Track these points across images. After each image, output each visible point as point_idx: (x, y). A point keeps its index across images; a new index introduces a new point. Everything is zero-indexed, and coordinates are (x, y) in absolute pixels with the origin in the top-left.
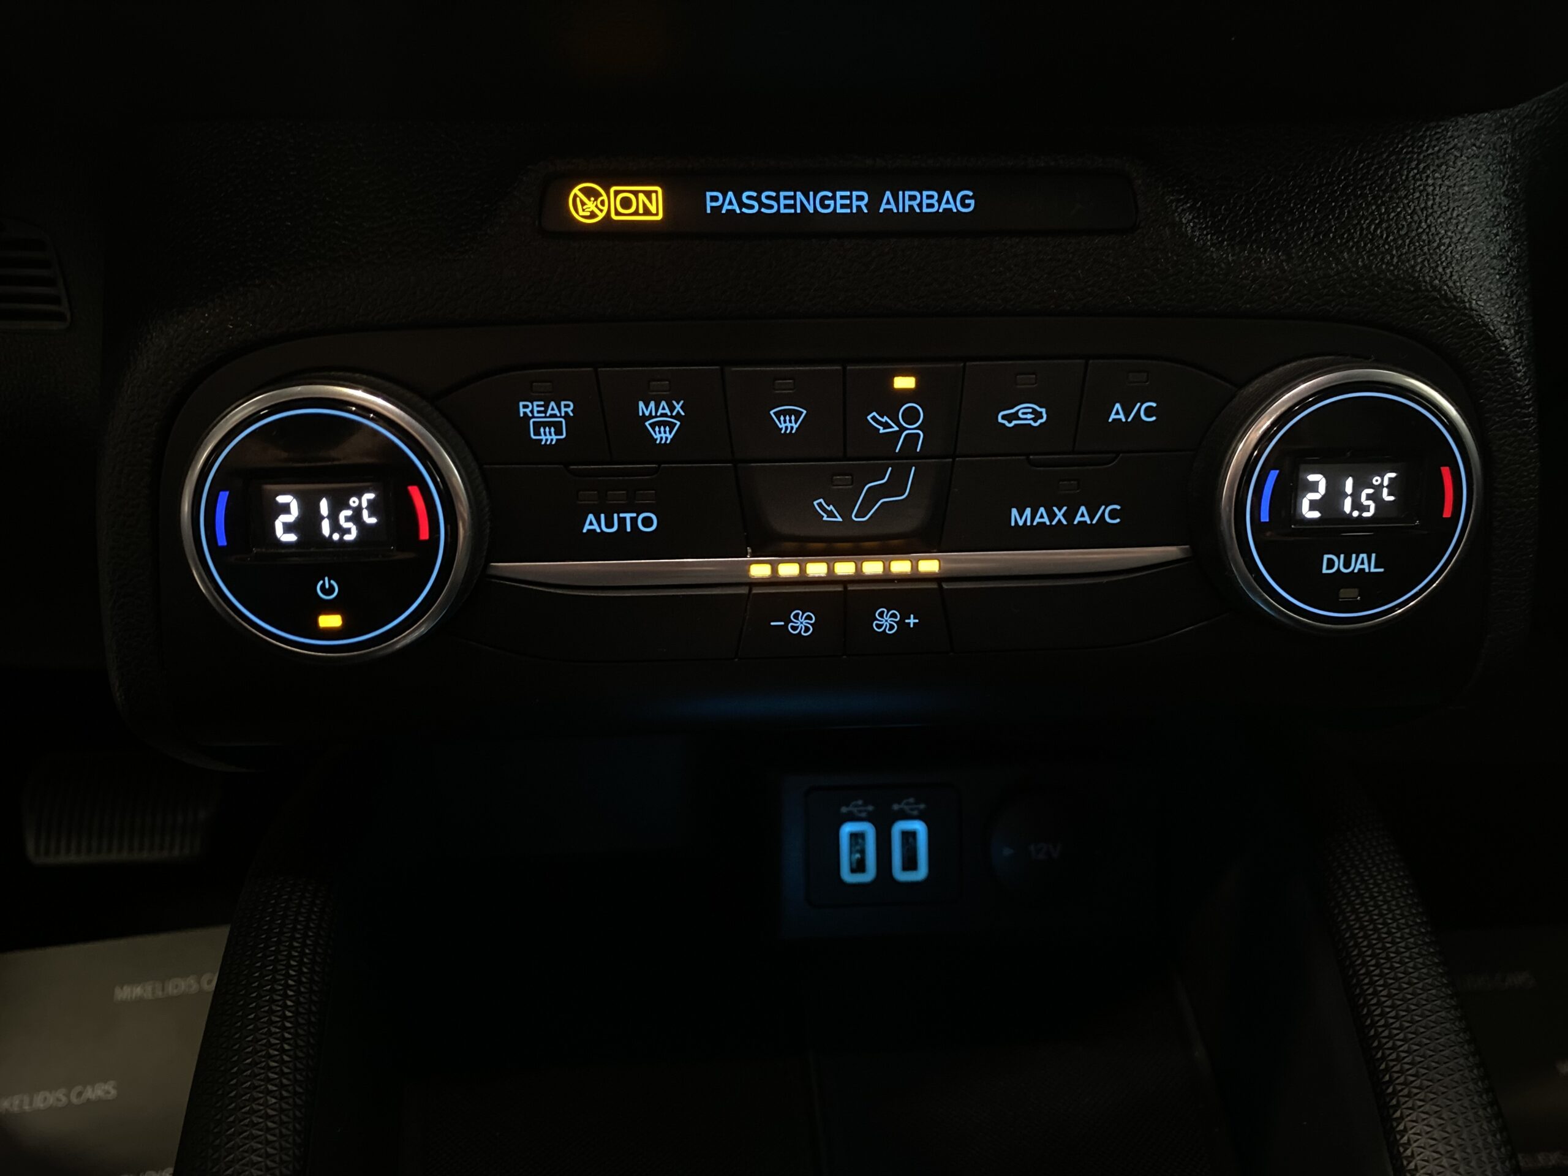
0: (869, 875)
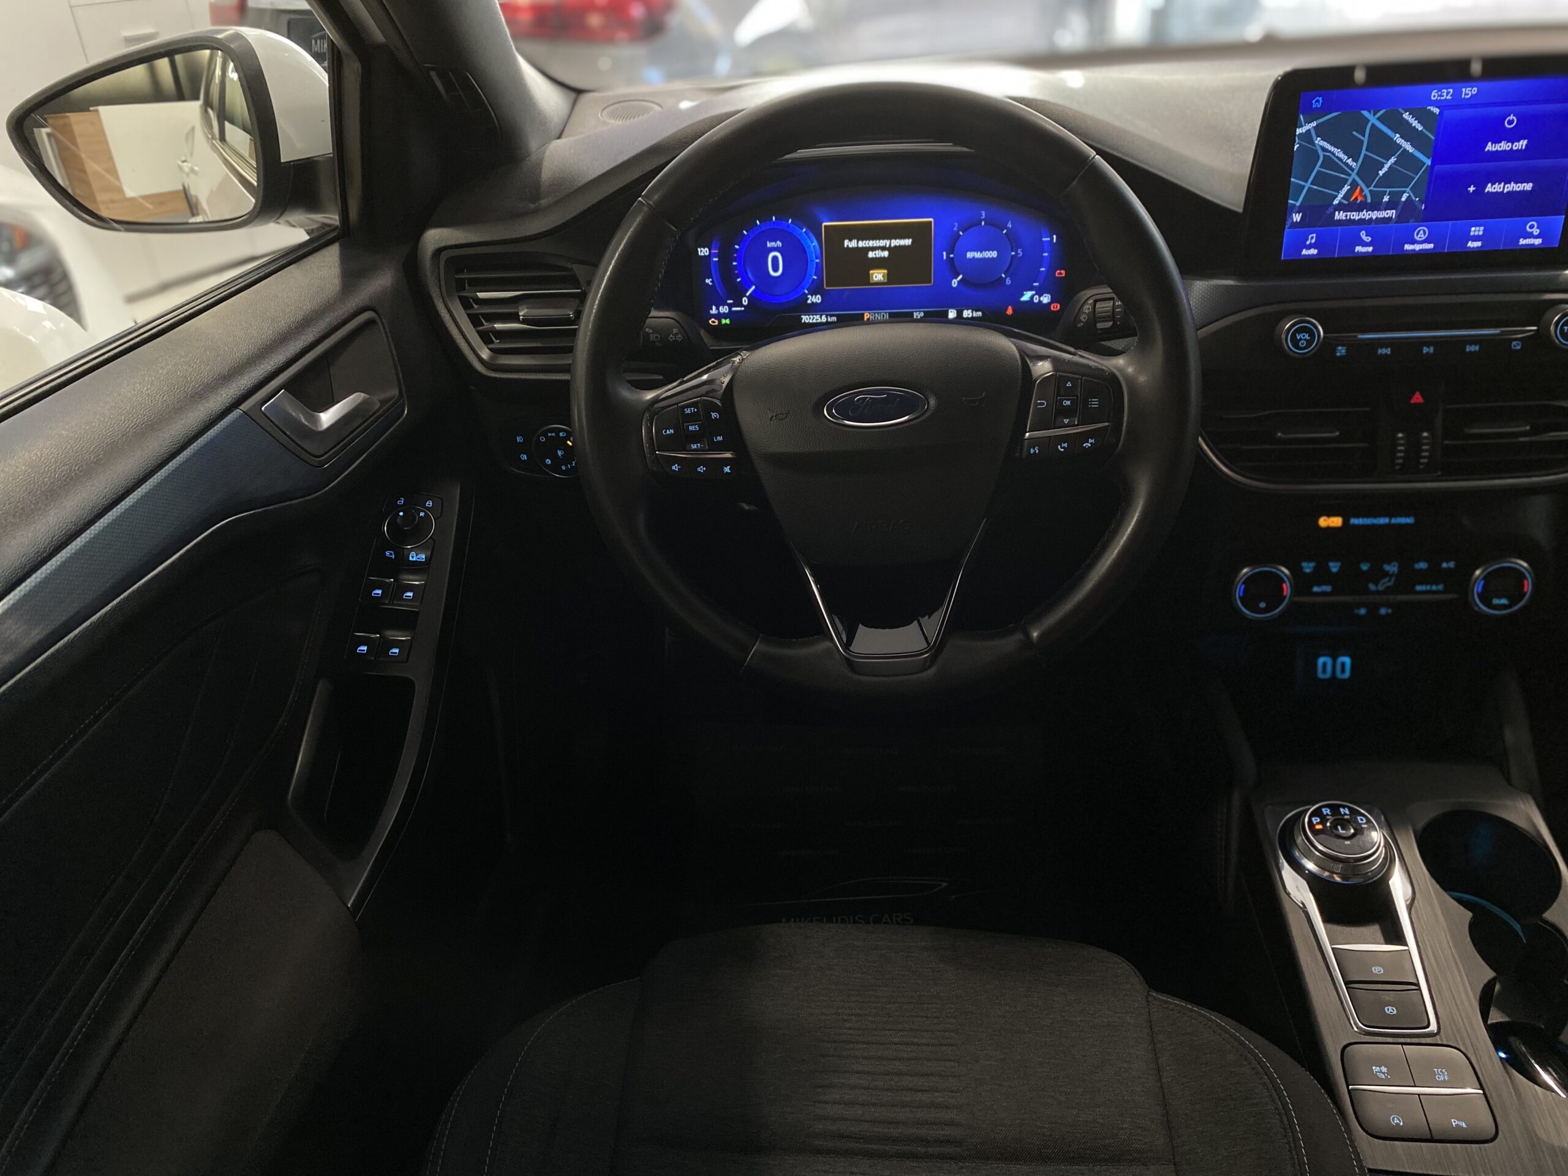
0: (1329, 676)
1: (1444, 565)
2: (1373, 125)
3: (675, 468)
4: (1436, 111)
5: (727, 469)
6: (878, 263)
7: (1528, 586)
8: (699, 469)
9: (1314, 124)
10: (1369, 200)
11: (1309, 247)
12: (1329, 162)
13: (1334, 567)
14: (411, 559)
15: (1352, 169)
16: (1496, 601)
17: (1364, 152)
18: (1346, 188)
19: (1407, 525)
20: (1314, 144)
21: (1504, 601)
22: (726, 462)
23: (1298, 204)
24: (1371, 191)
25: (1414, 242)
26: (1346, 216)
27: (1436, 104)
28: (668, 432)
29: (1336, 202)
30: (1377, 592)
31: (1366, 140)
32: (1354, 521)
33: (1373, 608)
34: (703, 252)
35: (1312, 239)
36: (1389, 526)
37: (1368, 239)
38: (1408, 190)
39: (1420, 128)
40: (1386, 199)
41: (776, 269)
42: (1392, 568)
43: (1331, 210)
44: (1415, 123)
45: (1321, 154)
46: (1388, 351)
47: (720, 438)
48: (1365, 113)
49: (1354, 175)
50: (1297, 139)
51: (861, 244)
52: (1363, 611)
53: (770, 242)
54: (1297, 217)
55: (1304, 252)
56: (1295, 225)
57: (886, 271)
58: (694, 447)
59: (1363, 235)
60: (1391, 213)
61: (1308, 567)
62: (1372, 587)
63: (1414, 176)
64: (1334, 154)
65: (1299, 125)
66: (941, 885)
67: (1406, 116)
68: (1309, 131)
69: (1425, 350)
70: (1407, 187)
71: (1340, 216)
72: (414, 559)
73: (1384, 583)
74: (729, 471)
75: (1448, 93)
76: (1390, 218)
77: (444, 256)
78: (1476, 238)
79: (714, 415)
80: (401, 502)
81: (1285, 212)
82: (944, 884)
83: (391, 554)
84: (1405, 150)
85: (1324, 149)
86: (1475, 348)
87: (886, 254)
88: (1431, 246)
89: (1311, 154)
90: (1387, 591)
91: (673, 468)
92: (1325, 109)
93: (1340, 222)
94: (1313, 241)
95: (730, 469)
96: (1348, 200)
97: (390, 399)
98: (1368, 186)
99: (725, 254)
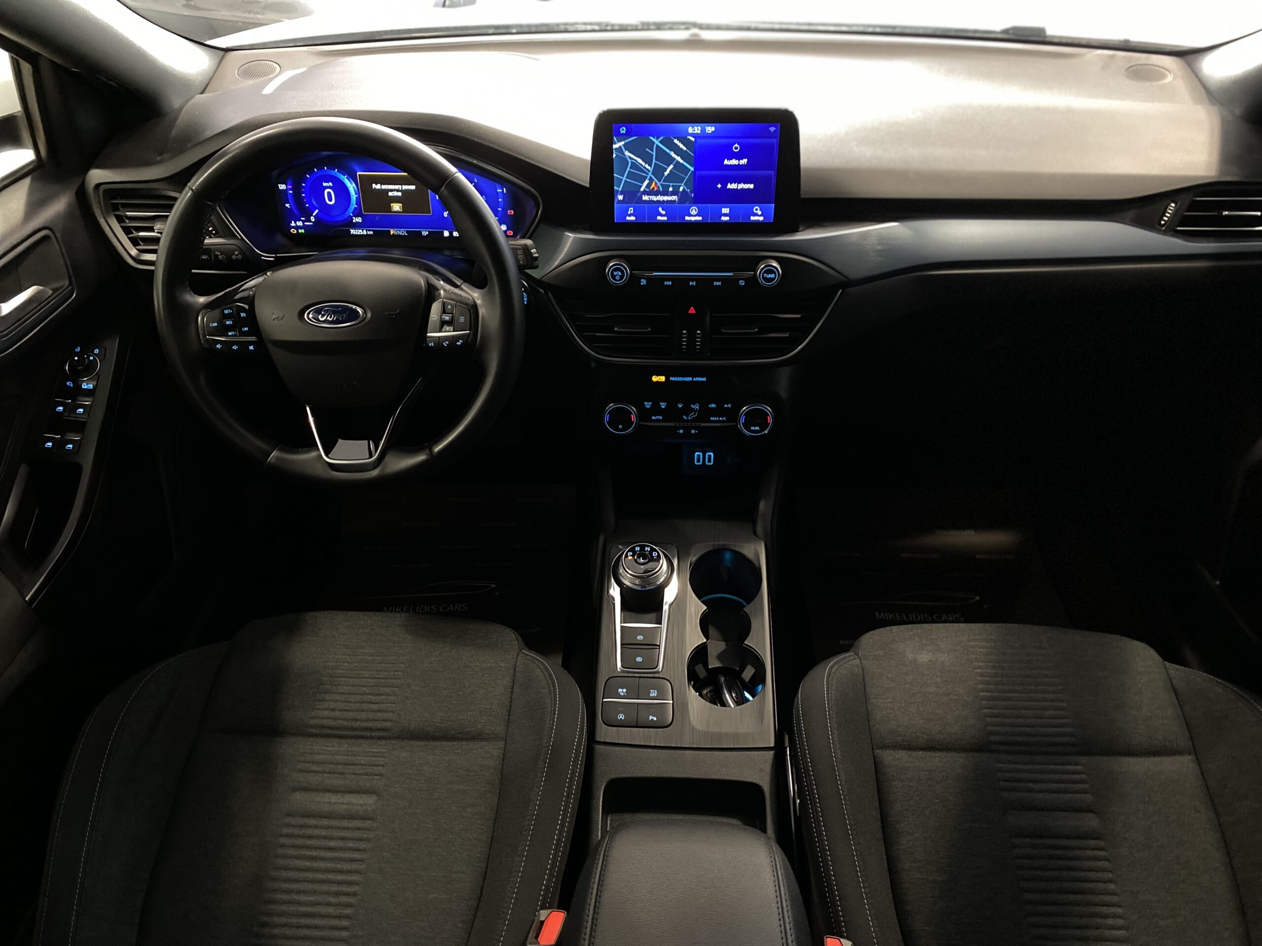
0: (701, 463)
1: (726, 406)
2: (657, 145)
3: (219, 346)
4: (693, 139)
5: (251, 348)
6: (396, 200)
7: (770, 420)
8: (233, 347)
9: (623, 143)
10: (661, 190)
11: (630, 215)
12: (635, 165)
13: (663, 405)
14: (83, 387)
15: (649, 171)
16: (753, 428)
17: (654, 161)
18: (647, 182)
19: (702, 382)
20: (624, 155)
21: (757, 428)
22: (251, 343)
23: (620, 189)
24: (661, 184)
25: (690, 215)
26: (649, 198)
27: (692, 135)
28: (213, 325)
29: (642, 189)
30: (688, 421)
31: (654, 154)
32: (672, 379)
33: (687, 430)
34: (282, 187)
35: (631, 210)
36: (692, 382)
37: (663, 212)
38: (683, 184)
39: (685, 148)
40: (671, 189)
41: (330, 200)
42: (696, 407)
43: (639, 194)
44: (682, 146)
45: (629, 161)
46: (670, 283)
47: (246, 329)
48: (652, 138)
49: (650, 174)
50: (614, 151)
51: (384, 187)
52: (681, 431)
53: (325, 182)
54: (621, 197)
55: (628, 218)
56: (619, 202)
57: (401, 205)
58: (230, 334)
59: (660, 209)
60: (675, 198)
61: (648, 405)
62: (685, 417)
63: (685, 176)
64: (637, 162)
65: (614, 143)
66: (491, 586)
67: (676, 141)
68: (620, 147)
69: (691, 283)
70: (682, 183)
71: (645, 198)
72: (86, 387)
73: (691, 416)
74: (253, 349)
75: (698, 129)
76: (674, 201)
77: (102, 188)
78: (725, 215)
79: (243, 315)
80: (78, 349)
81: (612, 194)
82: (494, 586)
83: (70, 384)
84: (677, 161)
85: (630, 158)
86: (719, 283)
87: (400, 194)
88: (700, 218)
89: (624, 160)
90: (693, 420)
91: (217, 346)
92: (628, 134)
93: (646, 201)
94: (632, 212)
95: (253, 347)
96: (649, 189)
97: (61, 288)
98: (659, 181)
99: (297, 188)
